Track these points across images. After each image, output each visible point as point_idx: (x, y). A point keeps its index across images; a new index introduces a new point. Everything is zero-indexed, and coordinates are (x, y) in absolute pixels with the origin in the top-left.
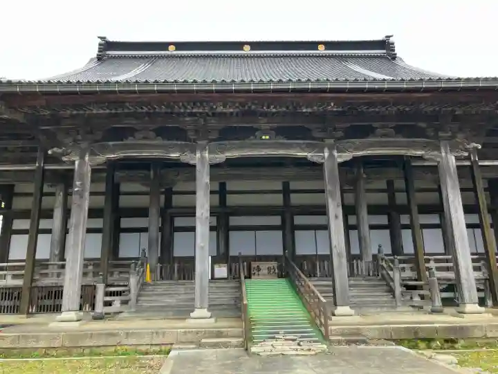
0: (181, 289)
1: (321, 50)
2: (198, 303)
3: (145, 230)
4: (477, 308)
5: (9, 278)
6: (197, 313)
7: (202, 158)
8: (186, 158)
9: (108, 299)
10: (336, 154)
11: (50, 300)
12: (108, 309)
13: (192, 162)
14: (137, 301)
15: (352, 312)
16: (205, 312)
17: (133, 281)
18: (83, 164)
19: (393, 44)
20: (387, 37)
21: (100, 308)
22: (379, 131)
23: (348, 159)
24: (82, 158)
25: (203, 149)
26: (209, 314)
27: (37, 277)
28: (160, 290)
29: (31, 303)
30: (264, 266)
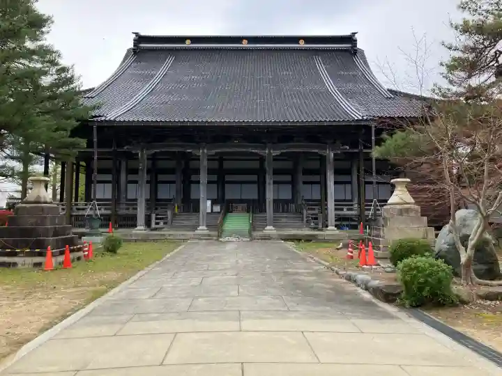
0: (194, 217)
1: (302, 44)
2: (201, 224)
3: (173, 182)
4: (334, 228)
5: (102, 209)
6: (201, 228)
7: (203, 152)
8: (195, 152)
9: (157, 221)
10: (272, 151)
11: (130, 222)
12: (157, 226)
13: (198, 154)
14: (172, 222)
15: (273, 228)
16: (205, 228)
17: (169, 213)
18: (143, 155)
19: (356, 41)
20: (353, 33)
21: (153, 226)
22: (295, 139)
23: (278, 154)
24: (142, 151)
25: (204, 148)
26: (206, 228)
27: (117, 209)
28: (183, 217)
29: (116, 223)
30: (240, 206)
